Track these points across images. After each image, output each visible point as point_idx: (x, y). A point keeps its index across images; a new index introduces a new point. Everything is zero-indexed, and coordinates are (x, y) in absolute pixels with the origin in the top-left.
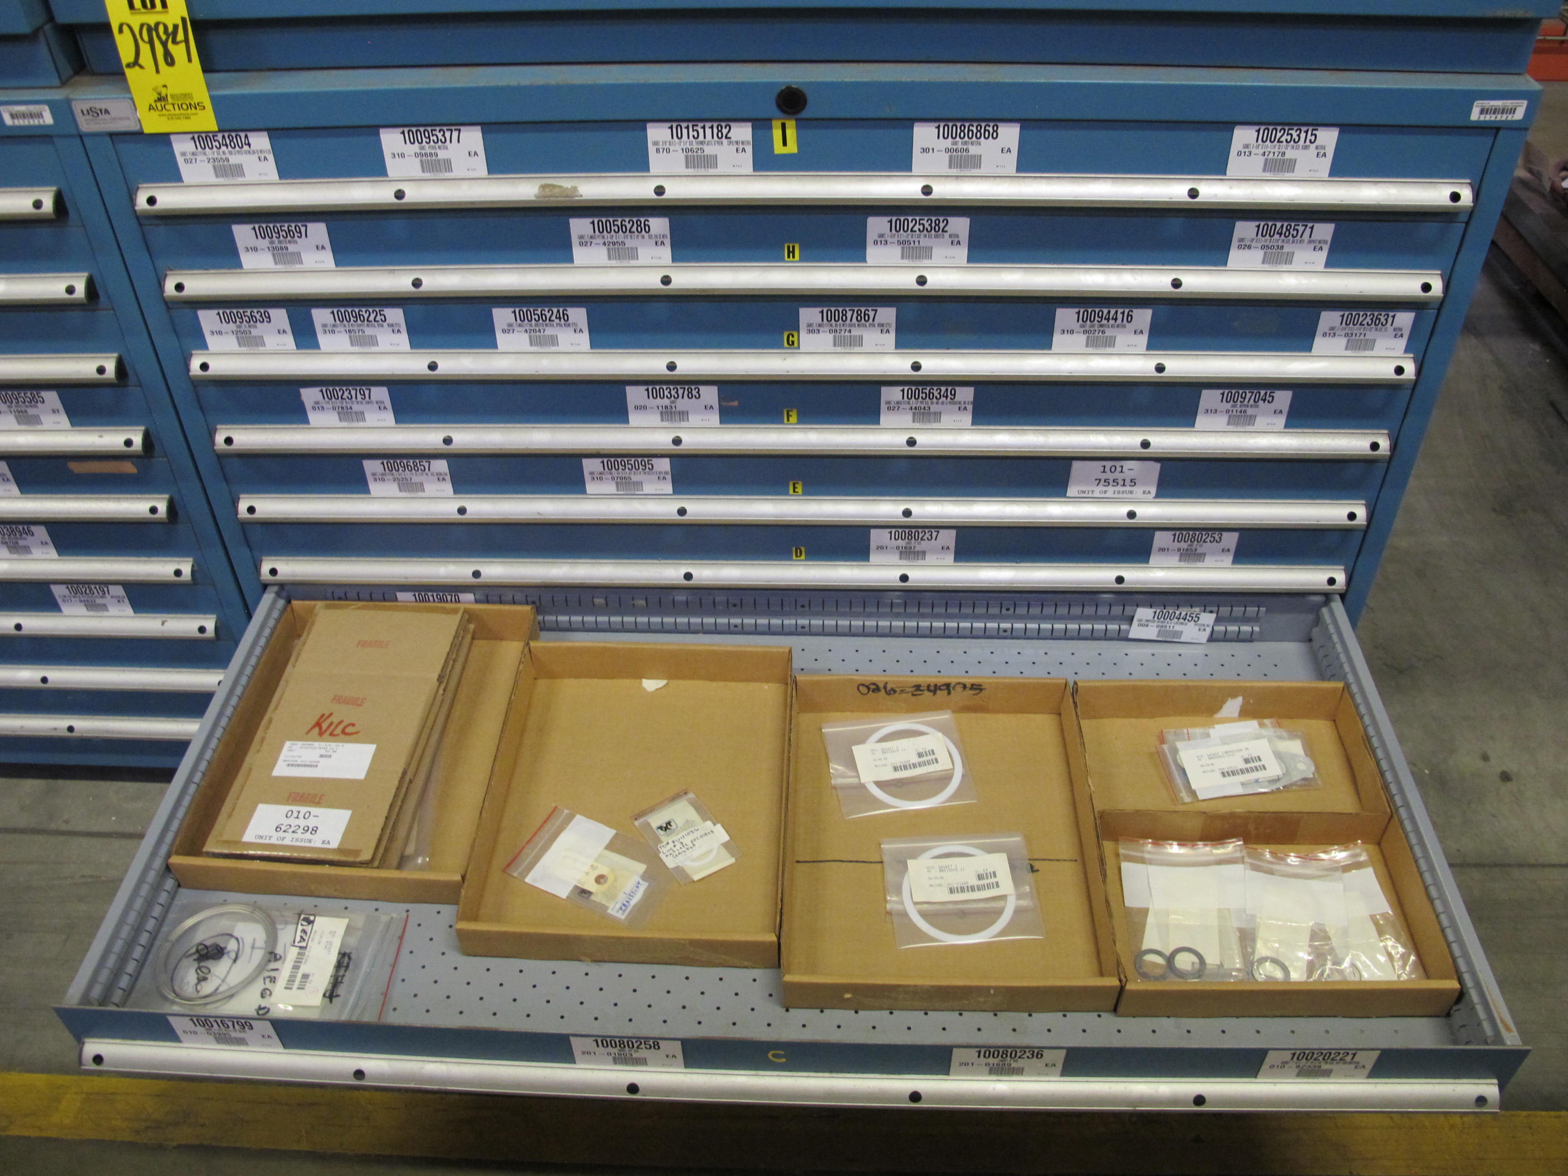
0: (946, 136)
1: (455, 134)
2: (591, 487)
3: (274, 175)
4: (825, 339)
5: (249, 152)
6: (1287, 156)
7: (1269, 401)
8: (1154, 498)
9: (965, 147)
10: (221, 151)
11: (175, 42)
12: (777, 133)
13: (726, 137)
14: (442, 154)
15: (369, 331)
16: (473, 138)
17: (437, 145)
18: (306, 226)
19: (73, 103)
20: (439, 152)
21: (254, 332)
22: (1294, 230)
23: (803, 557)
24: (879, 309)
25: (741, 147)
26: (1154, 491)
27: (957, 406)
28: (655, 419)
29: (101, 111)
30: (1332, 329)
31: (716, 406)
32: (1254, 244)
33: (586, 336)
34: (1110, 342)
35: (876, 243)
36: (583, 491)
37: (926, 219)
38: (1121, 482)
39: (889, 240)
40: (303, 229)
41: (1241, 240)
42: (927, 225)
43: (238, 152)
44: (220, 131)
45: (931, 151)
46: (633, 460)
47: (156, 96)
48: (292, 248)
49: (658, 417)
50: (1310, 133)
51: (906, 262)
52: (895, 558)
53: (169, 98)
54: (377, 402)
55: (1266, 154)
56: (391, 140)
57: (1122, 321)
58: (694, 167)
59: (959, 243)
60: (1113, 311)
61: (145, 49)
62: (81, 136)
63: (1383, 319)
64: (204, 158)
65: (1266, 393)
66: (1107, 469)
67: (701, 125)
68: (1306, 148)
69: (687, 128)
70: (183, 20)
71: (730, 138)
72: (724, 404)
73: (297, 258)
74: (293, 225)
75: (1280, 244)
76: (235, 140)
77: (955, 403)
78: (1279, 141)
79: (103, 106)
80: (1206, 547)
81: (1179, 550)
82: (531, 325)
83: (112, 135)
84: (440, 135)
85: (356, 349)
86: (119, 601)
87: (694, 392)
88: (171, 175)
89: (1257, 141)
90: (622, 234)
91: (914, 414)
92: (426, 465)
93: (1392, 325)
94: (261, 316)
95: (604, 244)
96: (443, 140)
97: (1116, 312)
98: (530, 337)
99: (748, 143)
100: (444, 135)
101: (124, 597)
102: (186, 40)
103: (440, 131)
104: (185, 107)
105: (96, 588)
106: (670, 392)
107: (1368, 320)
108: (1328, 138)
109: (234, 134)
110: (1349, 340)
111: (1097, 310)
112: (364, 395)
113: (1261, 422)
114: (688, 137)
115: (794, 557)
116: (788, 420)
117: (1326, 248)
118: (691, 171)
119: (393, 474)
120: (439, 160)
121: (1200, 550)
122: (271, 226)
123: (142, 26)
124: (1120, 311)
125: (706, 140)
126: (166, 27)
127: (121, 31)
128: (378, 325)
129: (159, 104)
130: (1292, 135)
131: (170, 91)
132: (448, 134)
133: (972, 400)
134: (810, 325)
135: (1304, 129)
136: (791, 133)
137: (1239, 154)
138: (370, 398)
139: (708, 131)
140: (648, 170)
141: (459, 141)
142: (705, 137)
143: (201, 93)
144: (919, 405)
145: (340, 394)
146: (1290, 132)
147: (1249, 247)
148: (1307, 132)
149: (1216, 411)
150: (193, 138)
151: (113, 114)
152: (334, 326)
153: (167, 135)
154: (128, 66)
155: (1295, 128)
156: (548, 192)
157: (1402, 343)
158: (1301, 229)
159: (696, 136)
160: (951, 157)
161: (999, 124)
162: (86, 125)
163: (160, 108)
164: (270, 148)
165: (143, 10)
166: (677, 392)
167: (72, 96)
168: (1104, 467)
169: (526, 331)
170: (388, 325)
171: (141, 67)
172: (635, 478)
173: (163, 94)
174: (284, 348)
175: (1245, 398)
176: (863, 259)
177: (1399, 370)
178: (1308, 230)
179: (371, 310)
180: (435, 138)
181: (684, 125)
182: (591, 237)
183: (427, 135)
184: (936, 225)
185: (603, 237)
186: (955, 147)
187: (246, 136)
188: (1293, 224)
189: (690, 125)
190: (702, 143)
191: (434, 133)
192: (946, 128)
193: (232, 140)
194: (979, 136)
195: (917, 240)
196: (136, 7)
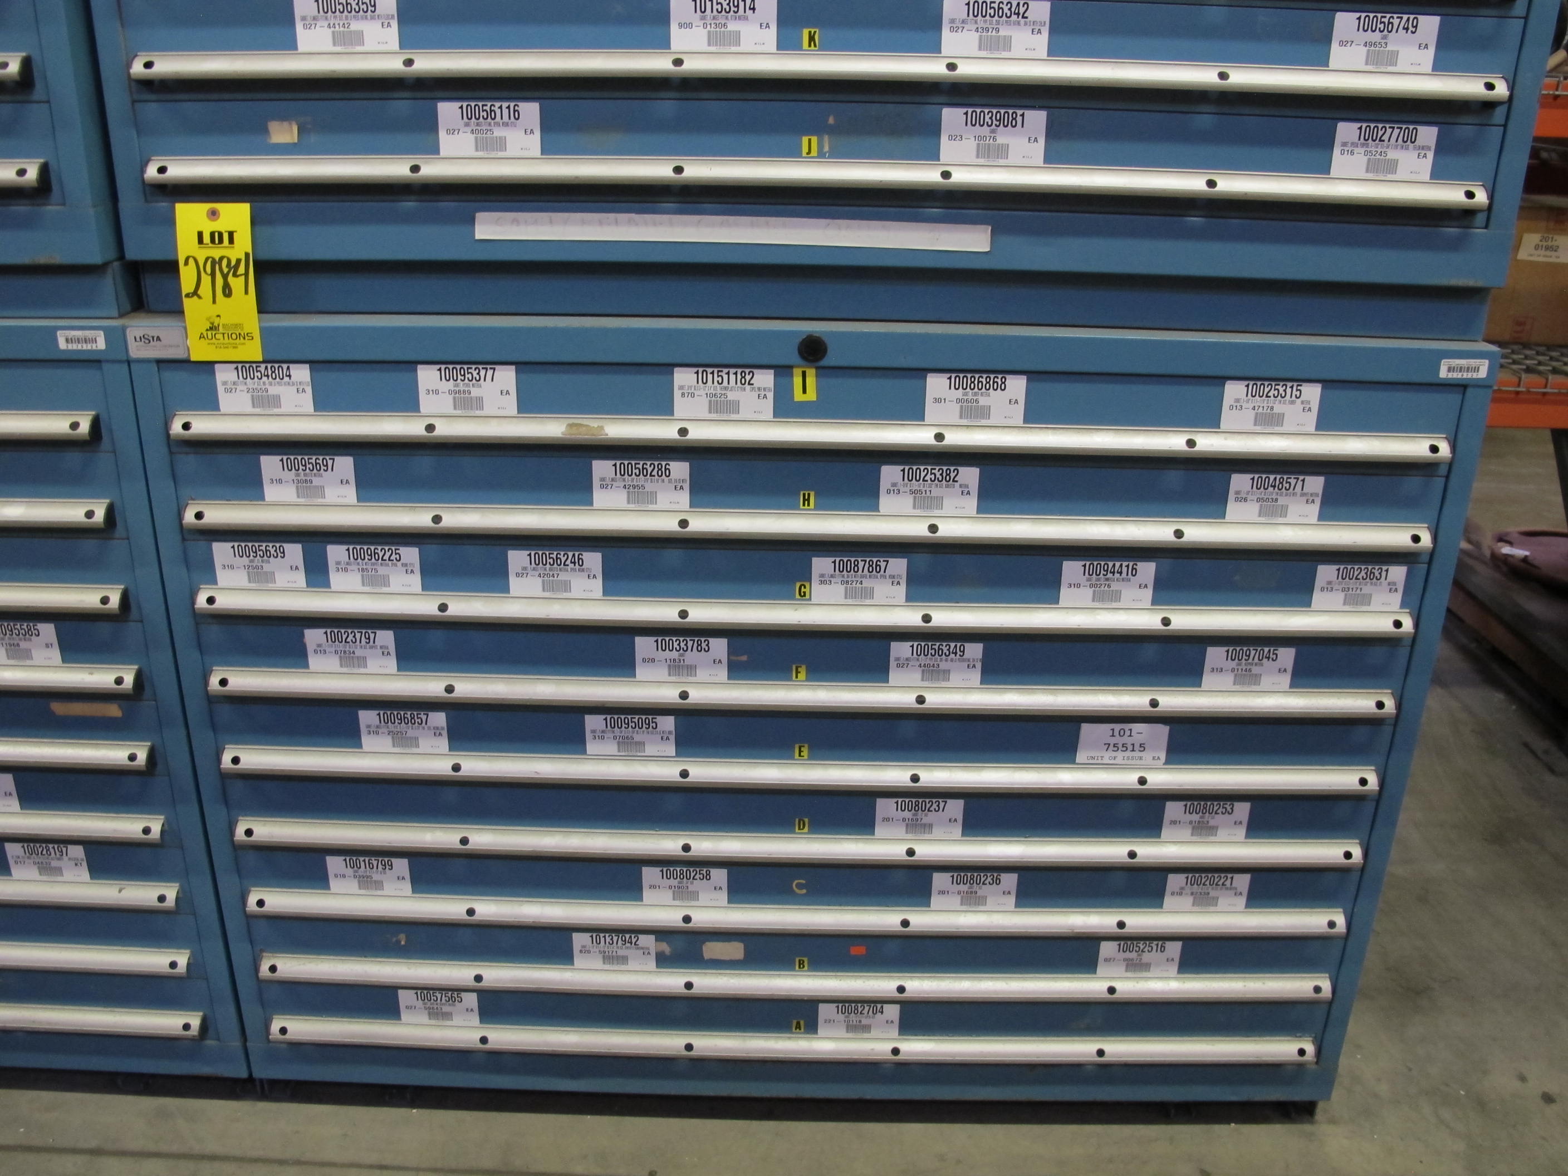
0: (957, 386)
1: (490, 373)
2: (591, 747)
3: (310, 408)
4: (836, 590)
5: (289, 384)
6: (1275, 410)
7: (1273, 660)
8: (1164, 764)
9: (975, 398)
10: (262, 381)
11: (235, 275)
12: (798, 381)
13: (749, 384)
14: (475, 392)
15: (382, 570)
16: (506, 377)
17: (471, 383)
18: (334, 459)
19: (128, 331)
20: (472, 390)
21: (267, 567)
22: (1287, 482)
23: (806, 830)
24: (891, 560)
25: (763, 393)
26: (1163, 756)
27: (966, 664)
28: (661, 673)
29: (153, 338)
30: (1329, 583)
31: (725, 661)
32: (1249, 497)
33: (599, 582)
34: (1116, 597)
35: (888, 492)
36: (584, 752)
37: (937, 468)
38: (1130, 748)
39: (902, 489)
40: (330, 463)
41: (1237, 493)
42: (938, 475)
43: (278, 383)
44: (264, 362)
45: (943, 401)
46: (637, 717)
47: (208, 326)
48: (317, 481)
49: (666, 671)
50: (1295, 388)
51: (918, 511)
52: (901, 831)
53: (221, 327)
54: (381, 647)
55: (1256, 408)
56: (427, 377)
57: (1127, 575)
58: (717, 412)
59: (968, 493)
60: (1118, 564)
61: (206, 280)
62: (129, 362)
63: (1377, 574)
64: (244, 388)
65: (1269, 651)
66: (1116, 733)
67: (726, 370)
68: (1292, 403)
69: (713, 373)
70: (247, 255)
71: (752, 384)
72: (733, 658)
73: (320, 491)
74: (321, 458)
75: (1274, 497)
76: (277, 372)
77: (964, 660)
78: (1267, 396)
79: (156, 334)
80: (1218, 819)
81: (1191, 822)
82: (545, 569)
84: (475, 374)
85: (367, 589)
86: (76, 865)
87: (704, 645)
88: (210, 403)
89: (1247, 396)
90: (643, 478)
91: (923, 671)
92: (424, 718)
93: (1386, 579)
94: (276, 551)
95: (625, 487)
96: (478, 378)
97: (1121, 566)
98: (543, 582)
99: (770, 389)
100: (478, 374)
101: (82, 860)
102: (246, 274)
103: (475, 369)
104: (234, 336)
105: (54, 848)
106: (679, 645)
107: (1363, 573)
108: (1312, 393)
109: (276, 366)
110: (1346, 595)
111: (1103, 563)
112: (369, 638)
113: (1266, 682)
114: (713, 383)
115: (797, 830)
116: (797, 677)
117: (1318, 501)
118: (714, 416)
119: (388, 727)
120: (471, 398)
121: (1212, 823)
122: (299, 457)
123: (207, 259)
124: (1125, 564)
125: (730, 386)
126: (229, 261)
127: (186, 263)
128: (392, 564)
129: (209, 333)
130: (1278, 390)
131: (223, 321)
132: (483, 373)
133: (981, 657)
134: (822, 576)
135: (1289, 384)
136: (811, 381)
137: (1231, 408)
138: (374, 642)
139: (732, 377)
140: (672, 414)
141: (492, 380)
142: (729, 383)
143: (252, 325)
144: (928, 662)
145: (344, 637)
146: (1277, 387)
147: (1246, 500)
148: (1292, 387)
149: (1222, 669)
150: (237, 368)
151: (164, 341)
152: (348, 564)
153: (212, 363)
154: (187, 296)
155: (1281, 384)
156: (574, 430)
157: (1397, 598)
158: (1293, 481)
159: (720, 381)
160: (961, 407)
161: (1007, 376)
162: (137, 351)
163: (210, 337)
164: (310, 380)
165: (211, 245)
166: (686, 645)
167: (127, 325)
168: (1113, 730)
169: (540, 575)
170: (402, 564)
171: (199, 297)
172: (637, 738)
173: (216, 324)
174: (294, 585)
175: (1249, 656)
176: (876, 509)
177: (1398, 624)
178: (1300, 483)
179: (387, 548)
180: (470, 376)
181: (709, 370)
182: (613, 480)
183: (462, 373)
184: (947, 475)
185: (624, 480)
186: (965, 398)
187: (288, 368)
188: (1285, 477)
189: (716, 370)
190: (726, 388)
191: (470, 371)
192: (957, 379)
193: (274, 372)
194: (988, 387)
195: (928, 490)
196: (205, 242)
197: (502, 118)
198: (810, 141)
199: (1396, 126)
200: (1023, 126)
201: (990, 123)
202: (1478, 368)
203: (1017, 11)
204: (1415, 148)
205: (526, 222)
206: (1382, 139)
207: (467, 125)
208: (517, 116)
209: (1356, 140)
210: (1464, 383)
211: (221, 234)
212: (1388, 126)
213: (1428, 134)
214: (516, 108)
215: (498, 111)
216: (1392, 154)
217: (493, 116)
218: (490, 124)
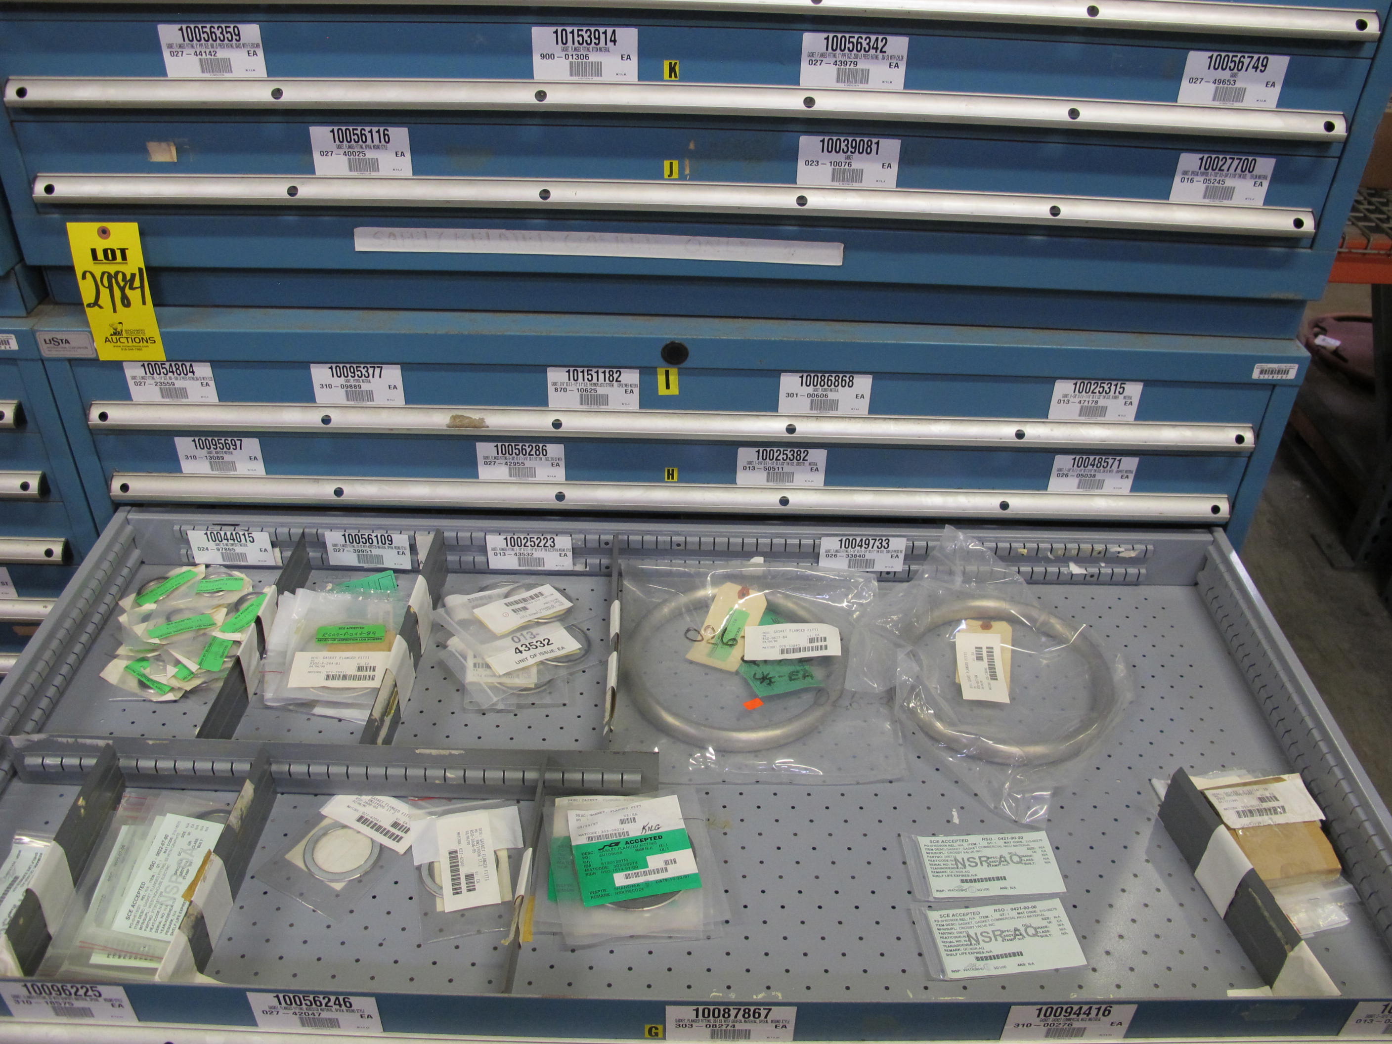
0: (808, 384)
1: (377, 371)
3: (214, 398)
5: (193, 379)
6: (1100, 404)
9: (824, 393)
10: (168, 376)
11: (131, 288)
12: (661, 379)
13: (617, 381)
14: (365, 387)
17: (361, 379)
18: (241, 440)
19: (37, 334)
20: (363, 385)
22: (1105, 462)
25: (629, 389)
29: (62, 340)
32: (1070, 473)
35: (745, 468)
37: (789, 450)
39: (757, 466)
40: (238, 443)
41: (1060, 470)
42: (790, 455)
43: (183, 378)
44: (167, 361)
45: (795, 396)
47: (112, 331)
48: (227, 458)
50: (1119, 386)
51: (771, 484)
53: (124, 333)
55: (1082, 402)
56: (320, 374)
58: (588, 404)
59: (817, 469)
61: (105, 293)
62: (42, 361)
64: (153, 382)
67: (595, 370)
68: (1116, 398)
69: (583, 372)
70: (140, 270)
71: (620, 381)
73: (232, 466)
74: (230, 439)
75: (1093, 473)
76: (181, 368)
78: (1093, 392)
79: (64, 337)
83: (70, 360)
84: (364, 371)
88: (122, 394)
89: (1074, 392)
90: (522, 456)
95: (506, 464)
96: (367, 375)
99: (636, 386)
100: (367, 371)
102: (142, 287)
103: (364, 368)
104: (137, 340)
108: (1134, 390)
109: (180, 364)
114: (584, 380)
117: (1132, 476)
118: (585, 407)
120: (362, 391)
122: (210, 439)
123: (103, 274)
125: (599, 383)
126: (124, 275)
127: (84, 277)
129: (114, 337)
130: (1103, 388)
131: (125, 327)
132: (371, 371)
135: (1114, 383)
136: (674, 378)
137: (1059, 402)
139: (601, 376)
140: (547, 405)
141: (380, 377)
142: (598, 380)
143: (153, 330)
146: (1102, 385)
147: (1067, 476)
148: (1116, 385)
150: (143, 365)
151: (73, 344)
153: (121, 362)
154: (89, 305)
155: (1107, 382)
156: (458, 422)
159: (590, 379)
160: (812, 400)
161: (854, 375)
162: (47, 352)
163: (115, 341)
164: (212, 376)
165: (105, 261)
167: (36, 328)
171: (101, 307)
173: (119, 330)
176: (734, 481)
178: (1117, 463)
180: (359, 373)
181: (580, 370)
182: (495, 458)
183: (352, 370)
184: (798, 455)
185: (506, 458)
186: (816, 393)
187: (191, 366)
188: (1104, 458)
189: (586, 370)
190: (595, 385)
191: (359, 369)
192: (809, 378)
193: (178, 369)
194: (836, 384)
195: (780, 467)
196: (99, 258)
197: (373, 142)
198: (671, 164)
199: (1236, 157)
200: (877, 153)
201: (845, 150)
202: (1288, 371)
203: (875, 46)
204: (1252, 177)
205: (402, 236)
206: (1222, 168)
207: (339, 147)
208: (387, 140)
209: (1197, 170)
210: (1274, 383)
211: (113, 251)
212: (1228, 157)
213: (1266, 165)
214: (386, 132)
215: (369, 136)
216: (1229, 183)
217: (364, 140)
218: (361, 147)
